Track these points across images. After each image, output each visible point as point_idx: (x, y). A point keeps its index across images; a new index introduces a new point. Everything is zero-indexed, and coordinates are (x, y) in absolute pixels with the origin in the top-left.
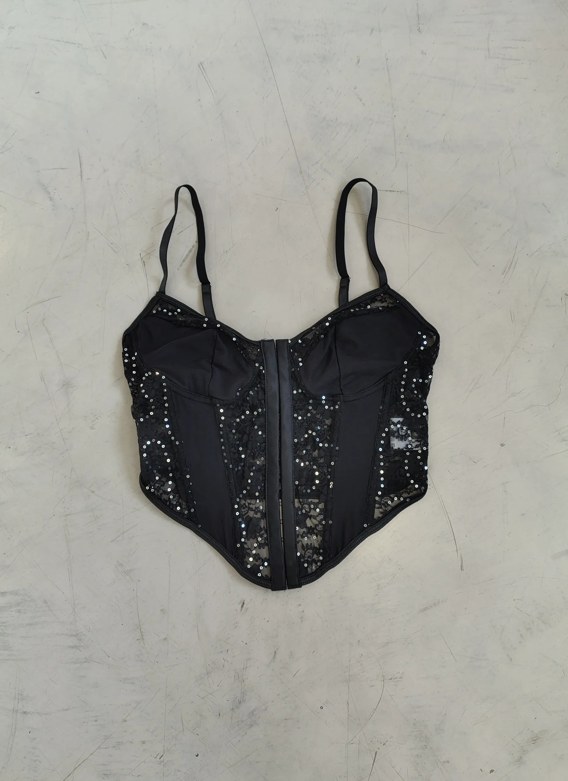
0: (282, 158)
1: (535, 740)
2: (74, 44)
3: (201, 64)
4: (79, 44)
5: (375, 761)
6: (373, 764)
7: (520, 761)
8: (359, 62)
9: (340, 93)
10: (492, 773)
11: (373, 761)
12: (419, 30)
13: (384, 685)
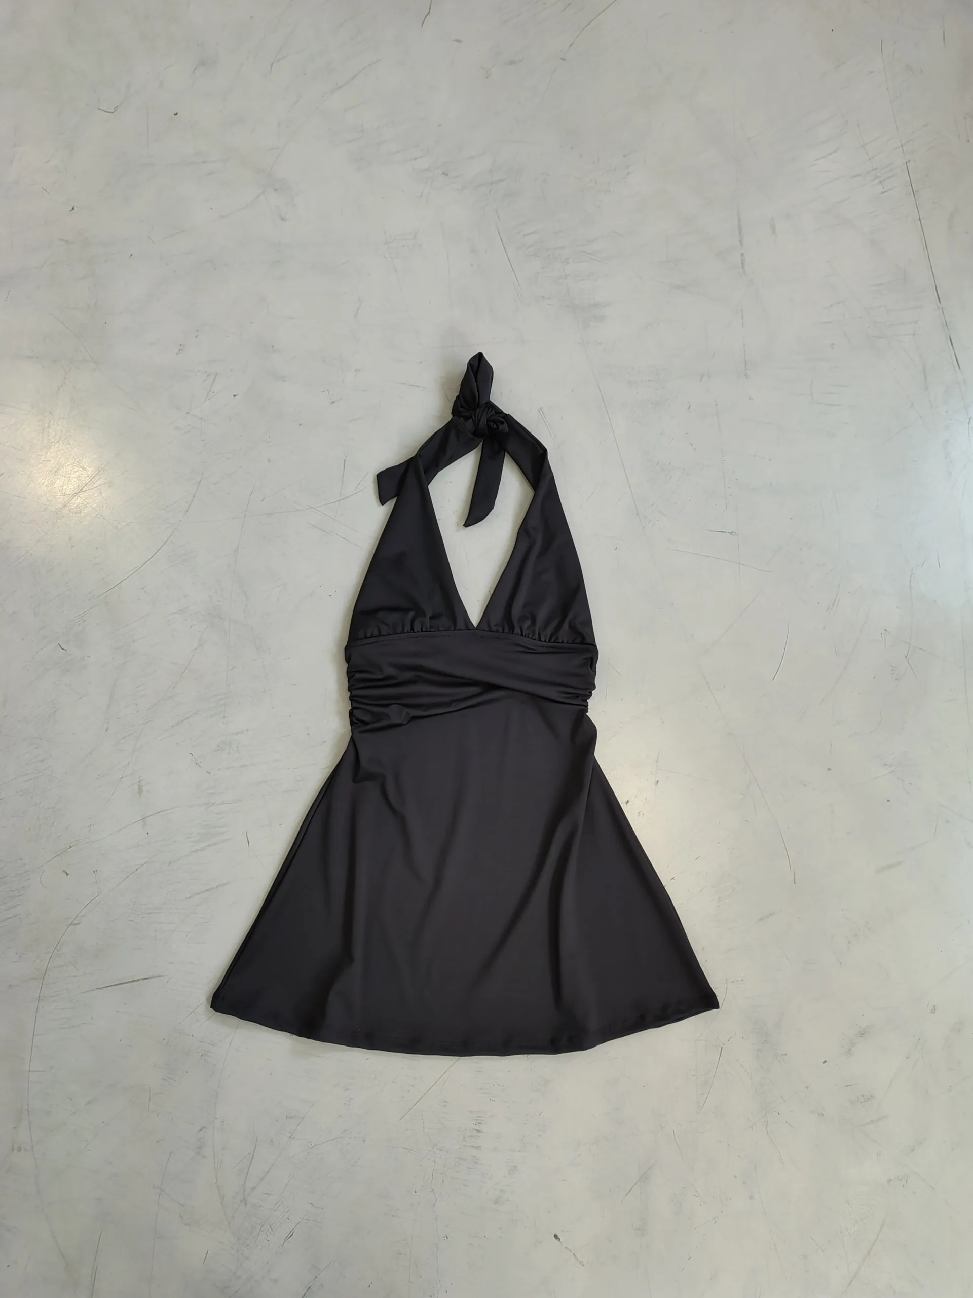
0: (619, 500)
1: (862, 1034)
2: (418, 387)
3: (541, 409)
4: (423, 387)
5: (721, 1055)
6: (719, 1058)
7: (849, 1052)
8: (690, 407)
9: (673, 439)
10: (825, 1064)
11: (719, 1057)
12: (746, 376)
13: (727, 987)
